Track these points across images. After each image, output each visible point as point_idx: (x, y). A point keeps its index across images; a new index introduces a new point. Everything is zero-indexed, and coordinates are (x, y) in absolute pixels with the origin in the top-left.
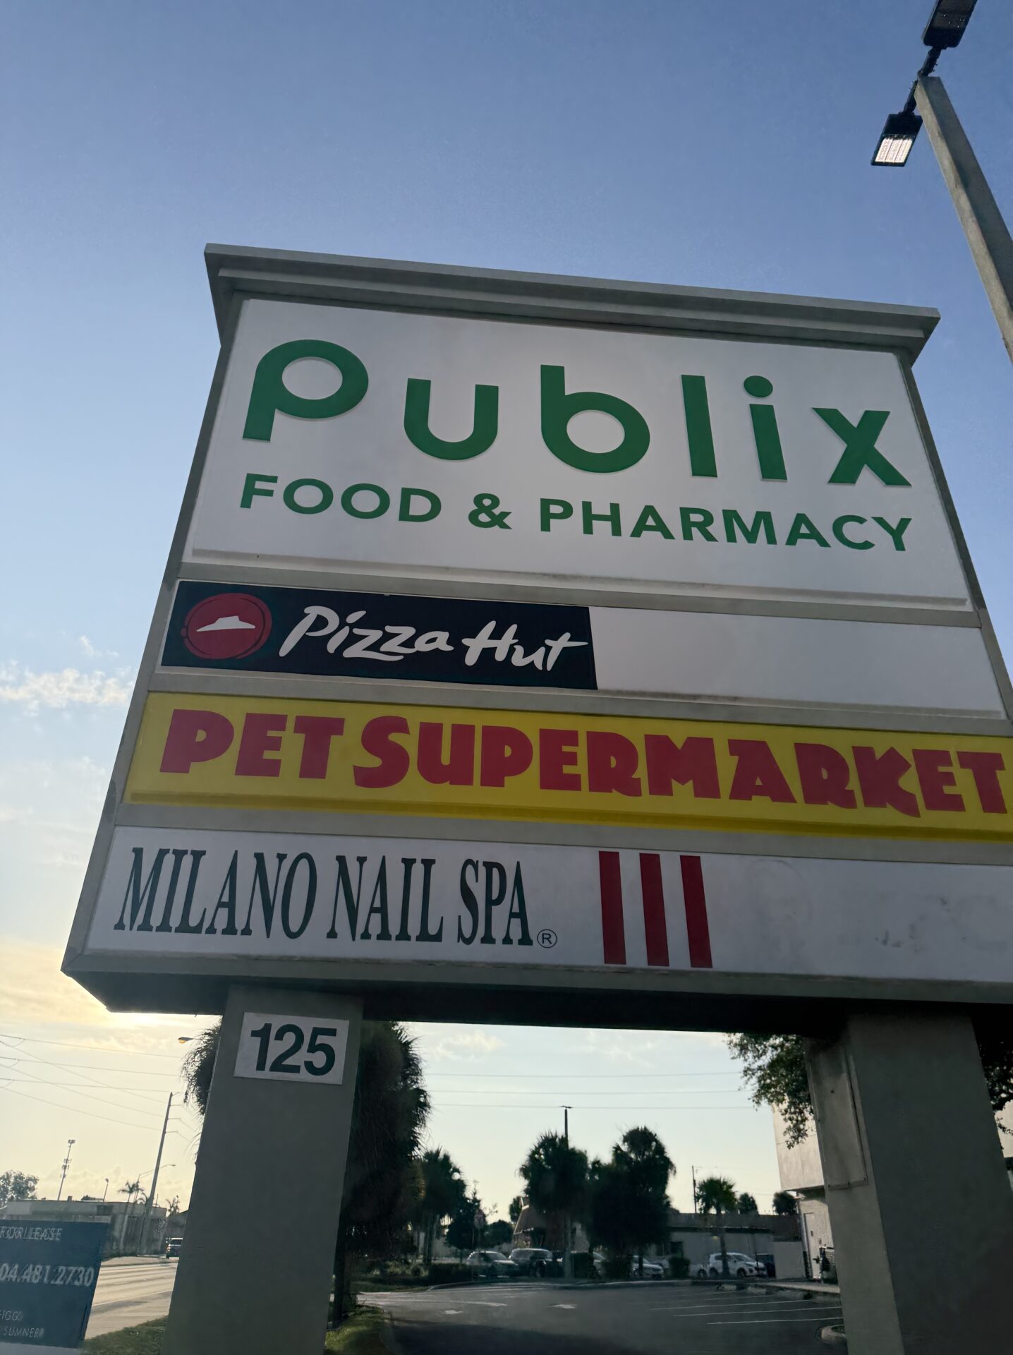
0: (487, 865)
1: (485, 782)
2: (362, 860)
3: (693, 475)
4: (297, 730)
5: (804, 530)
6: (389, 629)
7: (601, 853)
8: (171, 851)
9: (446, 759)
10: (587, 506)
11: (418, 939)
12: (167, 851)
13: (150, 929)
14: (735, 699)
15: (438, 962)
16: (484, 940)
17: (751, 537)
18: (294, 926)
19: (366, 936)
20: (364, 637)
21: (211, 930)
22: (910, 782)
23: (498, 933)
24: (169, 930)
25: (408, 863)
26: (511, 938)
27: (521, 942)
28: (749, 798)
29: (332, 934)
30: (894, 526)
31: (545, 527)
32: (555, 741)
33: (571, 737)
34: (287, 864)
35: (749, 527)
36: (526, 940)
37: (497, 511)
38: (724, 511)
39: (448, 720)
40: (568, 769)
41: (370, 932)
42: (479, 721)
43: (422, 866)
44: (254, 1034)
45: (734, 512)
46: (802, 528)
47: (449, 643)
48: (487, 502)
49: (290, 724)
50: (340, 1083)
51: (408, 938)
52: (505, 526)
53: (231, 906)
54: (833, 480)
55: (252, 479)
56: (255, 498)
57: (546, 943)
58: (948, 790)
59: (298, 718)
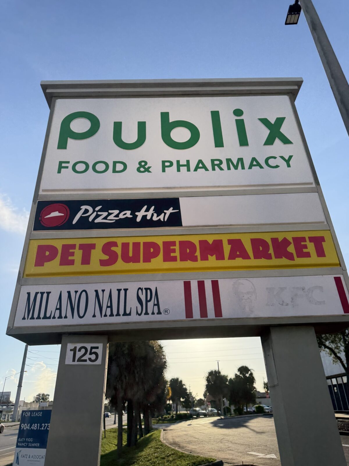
0: (145, 289)
1: (144, 261)
2: (103, 291)
3: (216, 146)
4: (80, 249)
6: (110, 211)
7: (184, 282)
8: (39, 293)
9: (131, 254)
10: (178, 162)
11: (123, 315)
12: (38, 293)
13: (34, 319)
14: (231, 225)
15: (130, 322)
16: (145, 314)
17: (236, 168)
18: (81, 315)
19: (105, 316)
21: (54, 318)
22: (291, 249)
23: (150, 311)
24: (40, 318)
25: (119, 290)
26: (154, 313)
27: (158, 314)
28: (234, 259)
29: (94, 316)
30: (287, 158)
31: (164, 171)
32: (168, 245)
33: (174, 244)
34: (78, 294)
35: (235, 164)
37: (146, 167)
38: (227, 159)
39: (131, 241)
40: (172, 254)
41: (107, 314)
42: (142, 240)
43: (124, 291)
44: (71, 350)
45: (230, 159)
46: (254, 163)
47: (131, 214)
48: (143, 164)
49: (77, 247)
50: (101, 364)
51: (120, 315)
52: (150, 172)
53: (60, 309)
54: (265, 144)
55: (61, 163)
56: (62, 169)
57: (166, 313)
58: (305, 250)
59: (80, 245)
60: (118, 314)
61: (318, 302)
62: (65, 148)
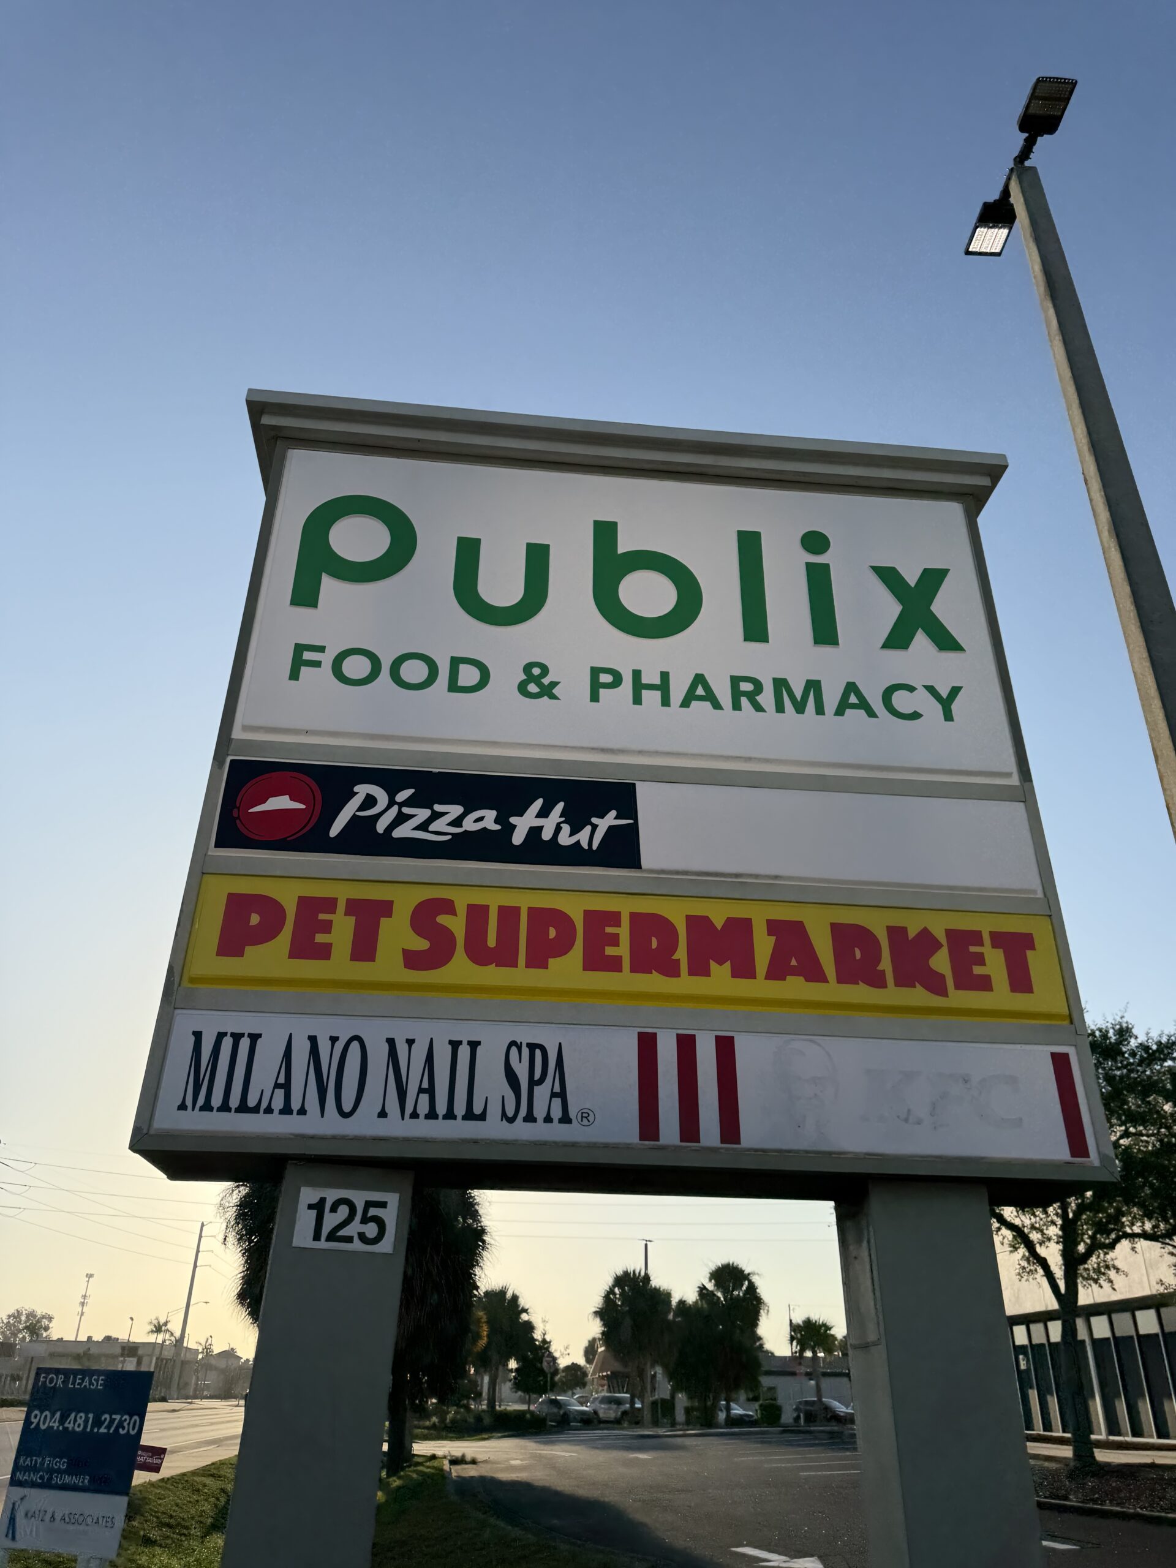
0: (529, 1045)
1: (529, 964)
2: (410, 1042)
3: (747, 638)
4: (348, 913)
5: (853, 699)
6: (438, 808)
7: (639, 1034)
8: (229, 1035)
9: (492, 942)
10: (637, 674)
11: (464, 1118)
12: (225, 1034)
13: (211, 1109)
14: (776, 877)
15: (482, 1140)
16: (526, 1120)
17: (800, 708)
18: (347, 1107)
19: (415, 1115)
20: (413, 816)
21: (269, 1110)
22: (941, 962)
23: (539, 1112)
24: (229, 1110)
25: (455, 1045)
26: (552, 1117)
27: (561, 1121)
28: (784, 979)
29: (383, 1114)
30: (945, 697)
31: (595, 697)
32: (599, 921)
33: (614, 918)
34: (339, 1046)
35: (799, 697)
36: (565, 1119)
37: (546, 681)
38: (775, 680)
39: (494, 901)
40: (610, 951)
41: (419, 1111)
42: (525, 902)
43: (468, 1047)
44: (310, 1207)
45: (785, 679)
47: (496, 821)
48: (536, 671)
49: (341, 907)
50: (391, 1252)
51: (454, 1117)
52: (556, 698)
53: (286, 1086)
54: (885, 646)
55: (299, 649)
56: (303, 669)
57: (585, 1121)
58: (978, 970)
59: (348, 900)
60: (450, 1115)
61: (1003, 1119)
62: (313, 604)
